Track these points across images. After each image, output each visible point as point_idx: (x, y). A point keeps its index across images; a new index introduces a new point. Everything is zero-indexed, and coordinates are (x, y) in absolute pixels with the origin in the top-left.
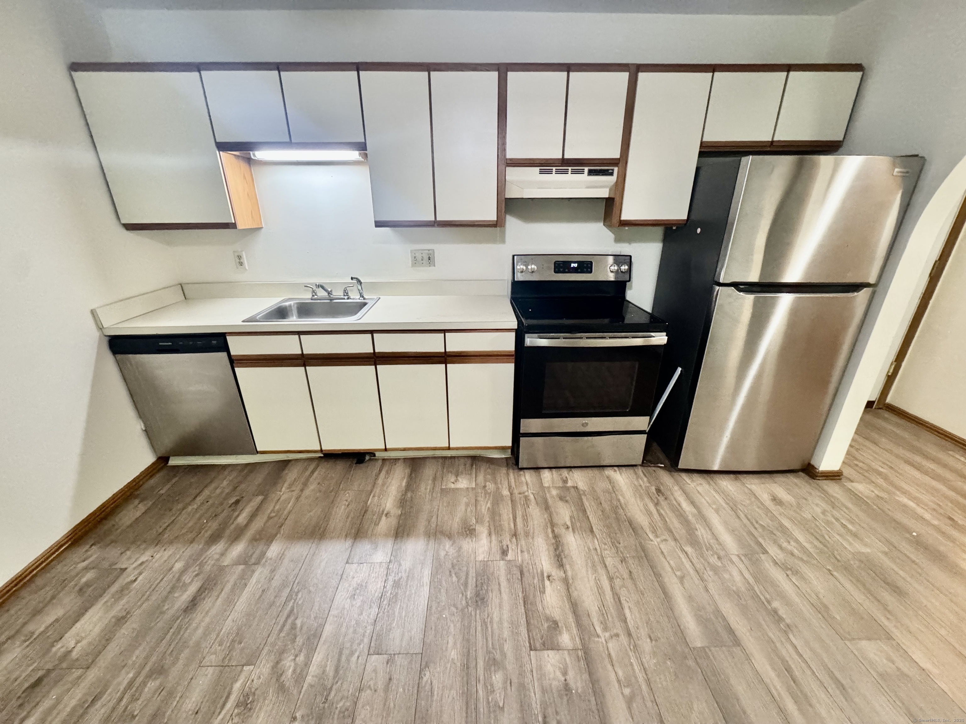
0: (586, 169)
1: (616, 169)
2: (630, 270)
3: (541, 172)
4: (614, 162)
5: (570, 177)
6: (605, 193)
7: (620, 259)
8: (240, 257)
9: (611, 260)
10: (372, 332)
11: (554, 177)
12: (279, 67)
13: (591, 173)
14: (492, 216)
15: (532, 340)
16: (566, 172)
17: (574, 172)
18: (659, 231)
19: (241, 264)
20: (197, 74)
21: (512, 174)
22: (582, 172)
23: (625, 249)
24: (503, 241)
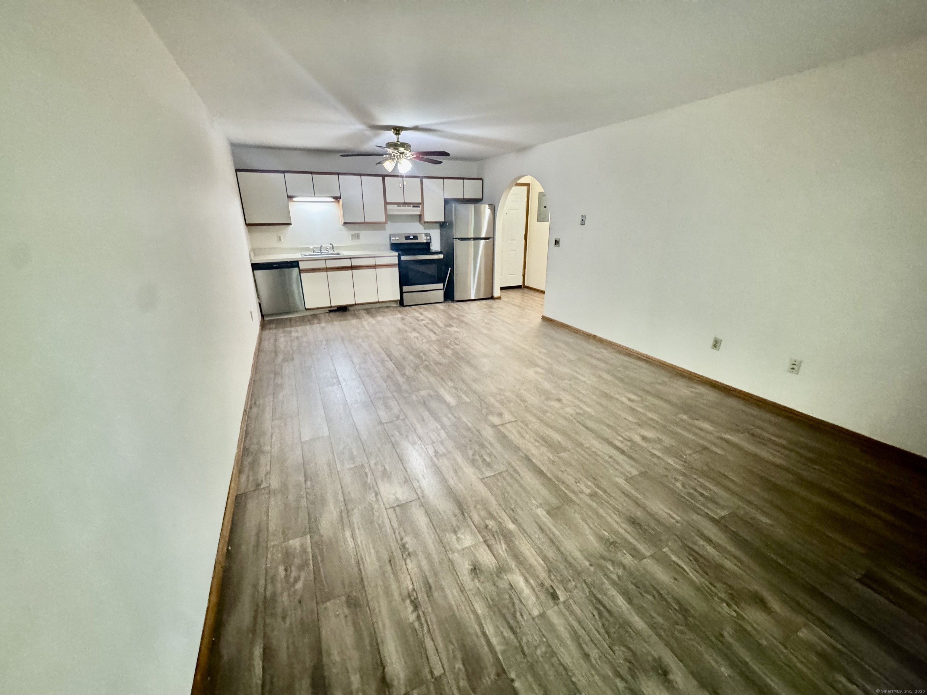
0: (412, 206)
1: (421, 206)
2: (430, 239)
3: (398, 206)
4: (420, 204)
5: (407, 208)
6: (419, 213)
7: (426, 235)
8: (280, 237)
9: (423, 235)
10: (351, 258)
11: (402, 208)
12: (312, 173)
13: (413, 207)
14: (384, 220)
15: (404, 258)
16: (406, 206)
17: (408, 206)
18: (438, 225)
19: (280, 240)
20: (283, 174)
21: (389, 207)
22: (411, 206)
23: (428, 232)
24: (385, 230)
